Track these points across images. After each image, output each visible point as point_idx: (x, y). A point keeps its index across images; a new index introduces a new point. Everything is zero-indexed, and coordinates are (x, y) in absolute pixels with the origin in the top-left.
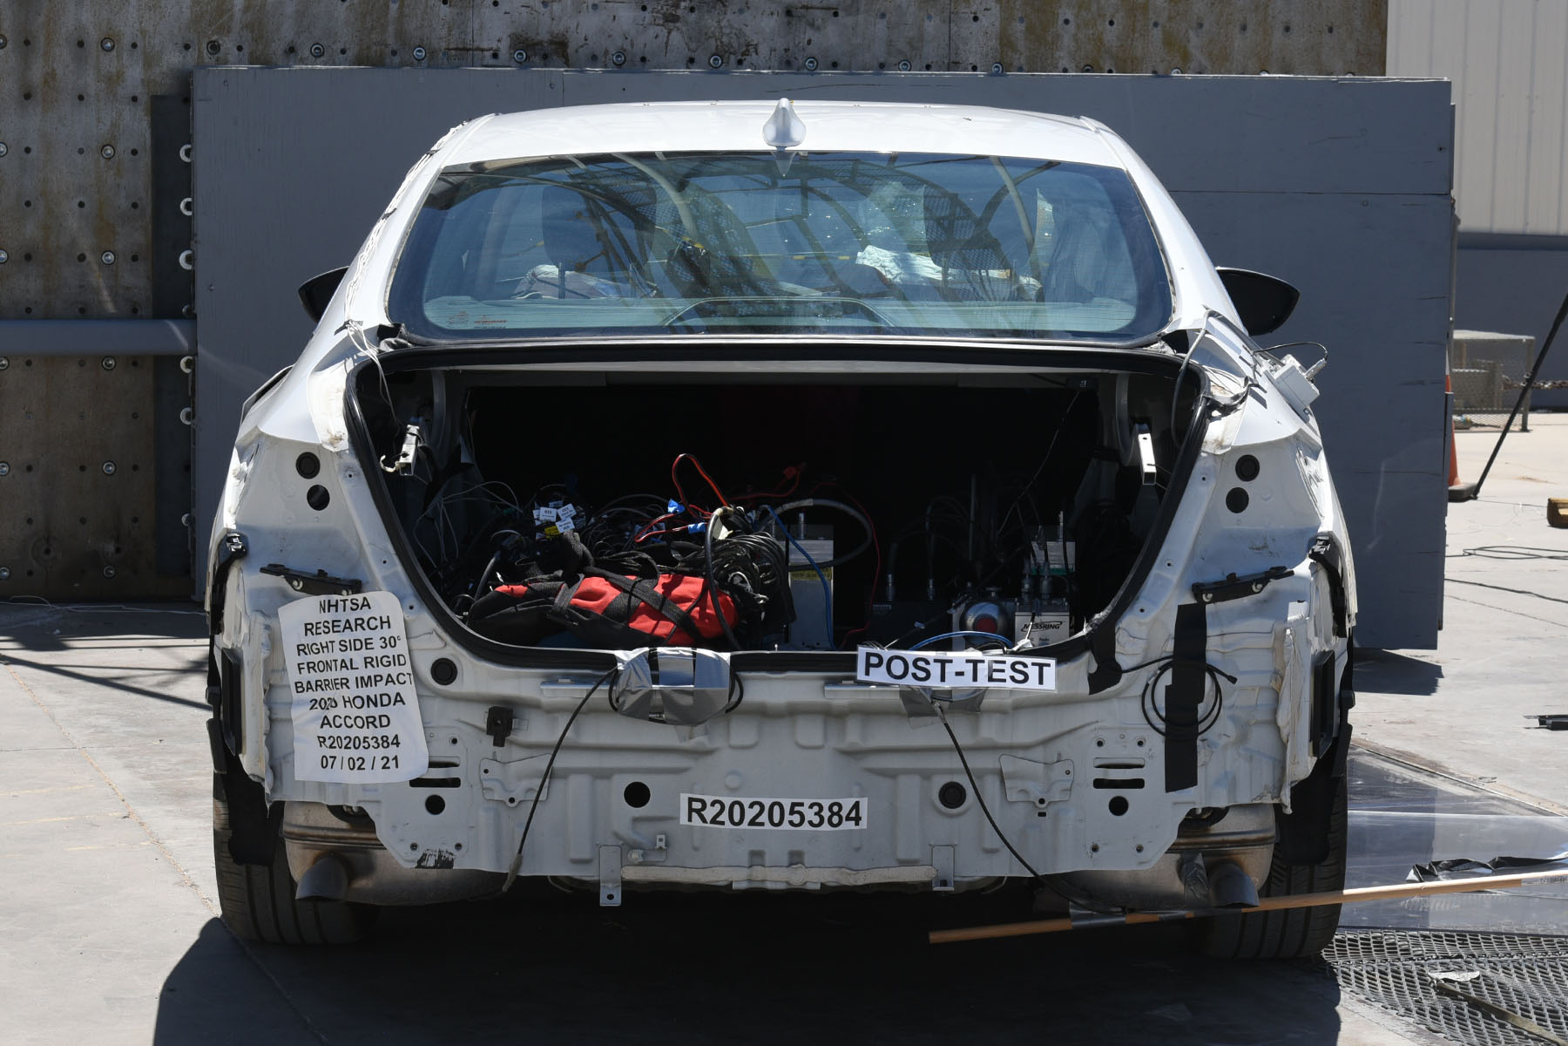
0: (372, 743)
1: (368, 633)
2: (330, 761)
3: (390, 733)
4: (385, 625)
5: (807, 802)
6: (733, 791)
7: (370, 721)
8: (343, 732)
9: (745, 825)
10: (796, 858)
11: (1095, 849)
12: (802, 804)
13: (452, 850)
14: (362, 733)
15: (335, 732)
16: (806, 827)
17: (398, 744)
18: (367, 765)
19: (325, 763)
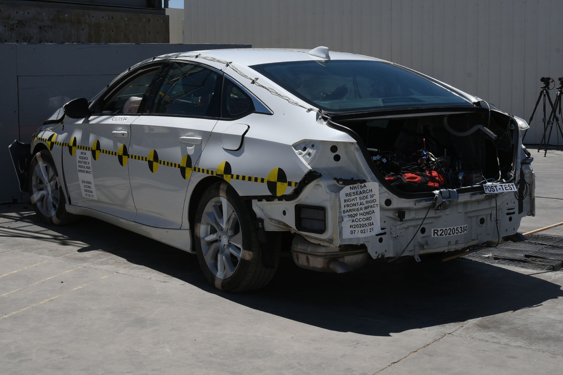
0: (367, 225)
1: (367, 194)
2: (354, 232)
3: (371, 221)
4: (371, 191)
5: (459, 227)
6: (445, 226)
7: (367, 219)
8: (359, 223)
9: (447, 235)
10: (457, 242)
11: (507, 230)
12: (458, 228)
13: (384, 252)
14: (364, 223)
15: (355, 223)
16: (459, 234)
17: (373, 224)
18: (366, 232)
19: (352, 233)
